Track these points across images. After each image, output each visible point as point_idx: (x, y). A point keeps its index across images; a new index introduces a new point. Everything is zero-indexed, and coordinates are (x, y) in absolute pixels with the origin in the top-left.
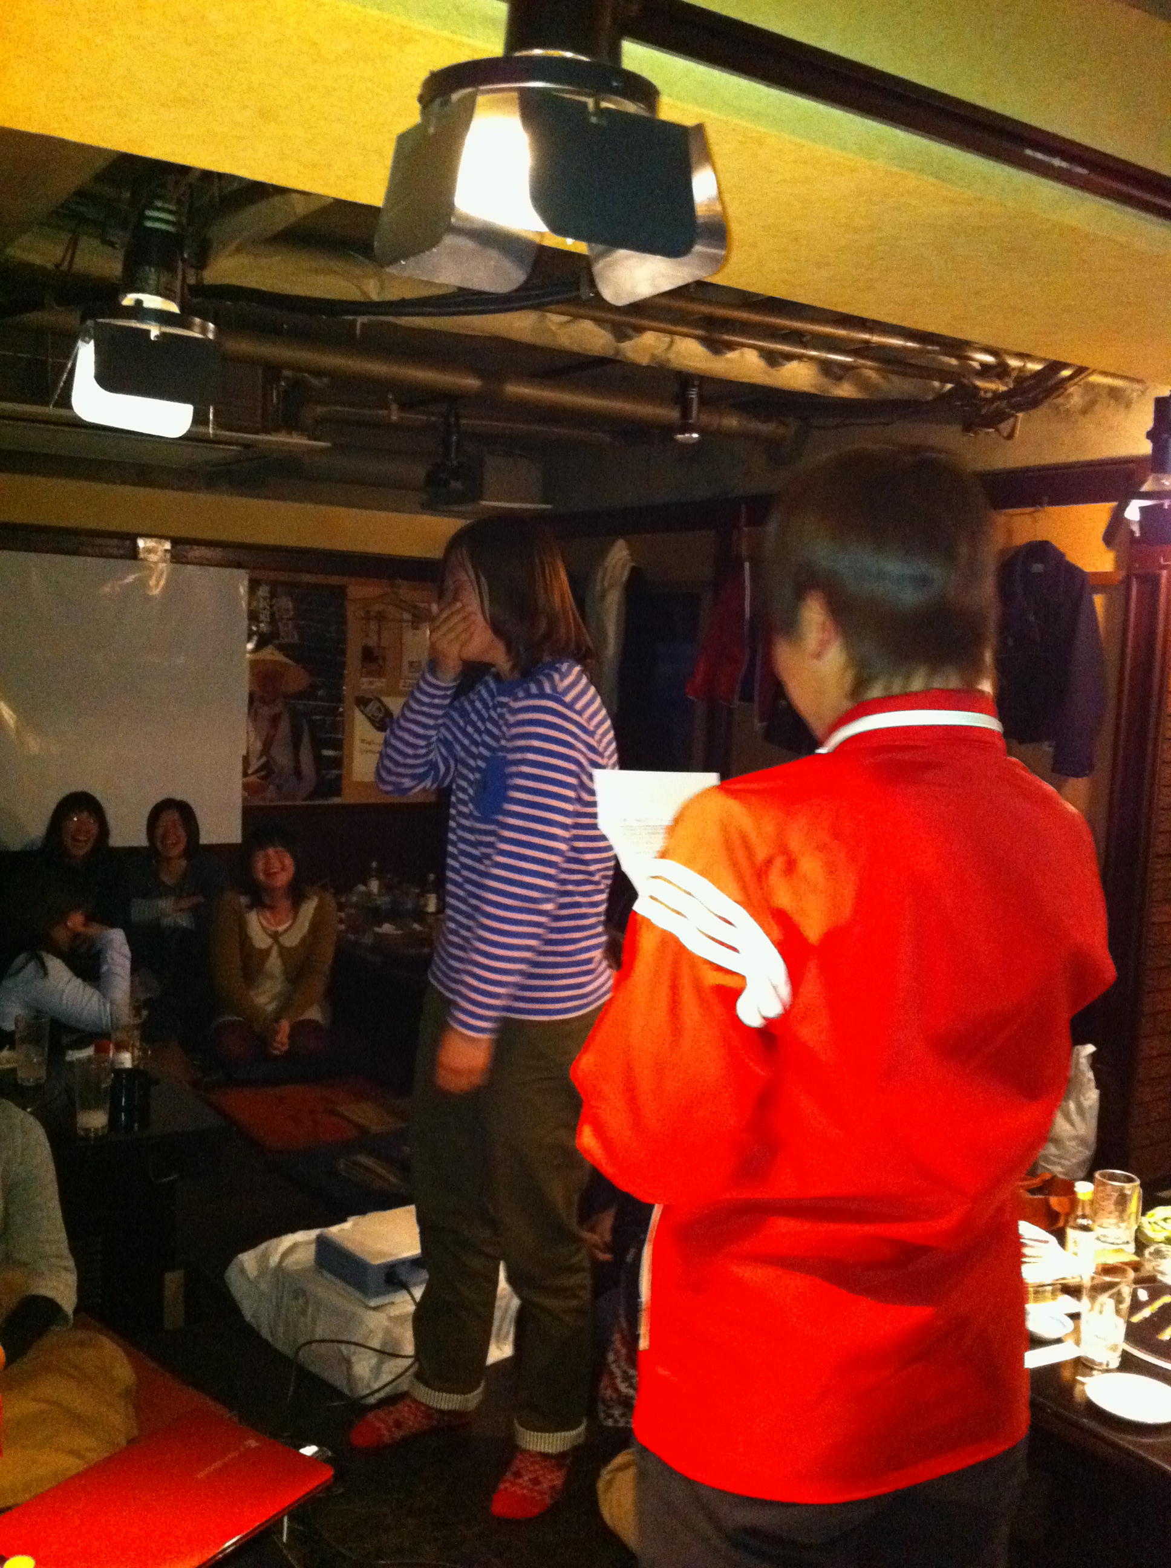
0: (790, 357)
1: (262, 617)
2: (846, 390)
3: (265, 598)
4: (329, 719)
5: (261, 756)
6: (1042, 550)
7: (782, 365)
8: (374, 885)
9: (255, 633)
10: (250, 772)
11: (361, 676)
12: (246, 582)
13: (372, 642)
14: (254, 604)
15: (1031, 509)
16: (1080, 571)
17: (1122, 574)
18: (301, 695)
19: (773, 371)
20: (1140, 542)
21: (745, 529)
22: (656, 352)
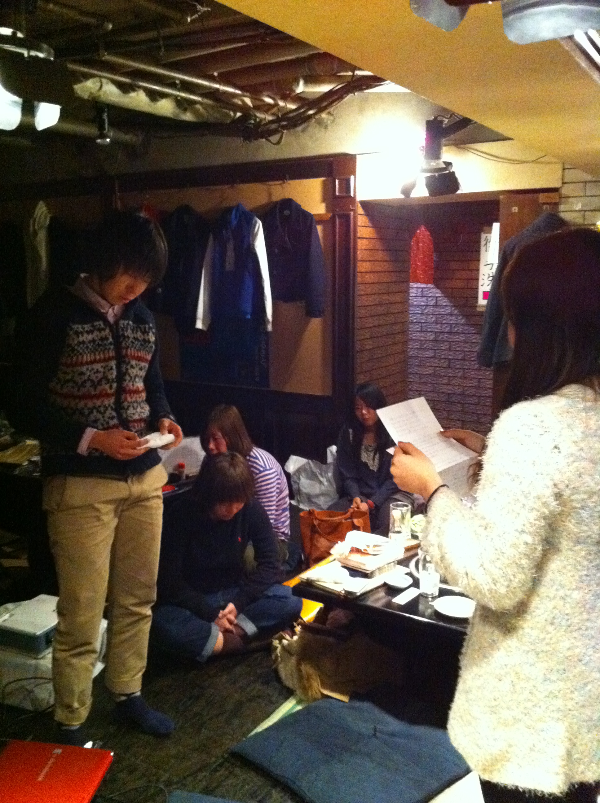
0: (164, 96)
2: (188, 117)
6: (288, 203)
7: (157, 100)
15: (280, 182)
16: (310, 214)
17: (330, 215)
19: (152, 104)
20: (339, 197)
21: (119, 194)
22: (93, 91)
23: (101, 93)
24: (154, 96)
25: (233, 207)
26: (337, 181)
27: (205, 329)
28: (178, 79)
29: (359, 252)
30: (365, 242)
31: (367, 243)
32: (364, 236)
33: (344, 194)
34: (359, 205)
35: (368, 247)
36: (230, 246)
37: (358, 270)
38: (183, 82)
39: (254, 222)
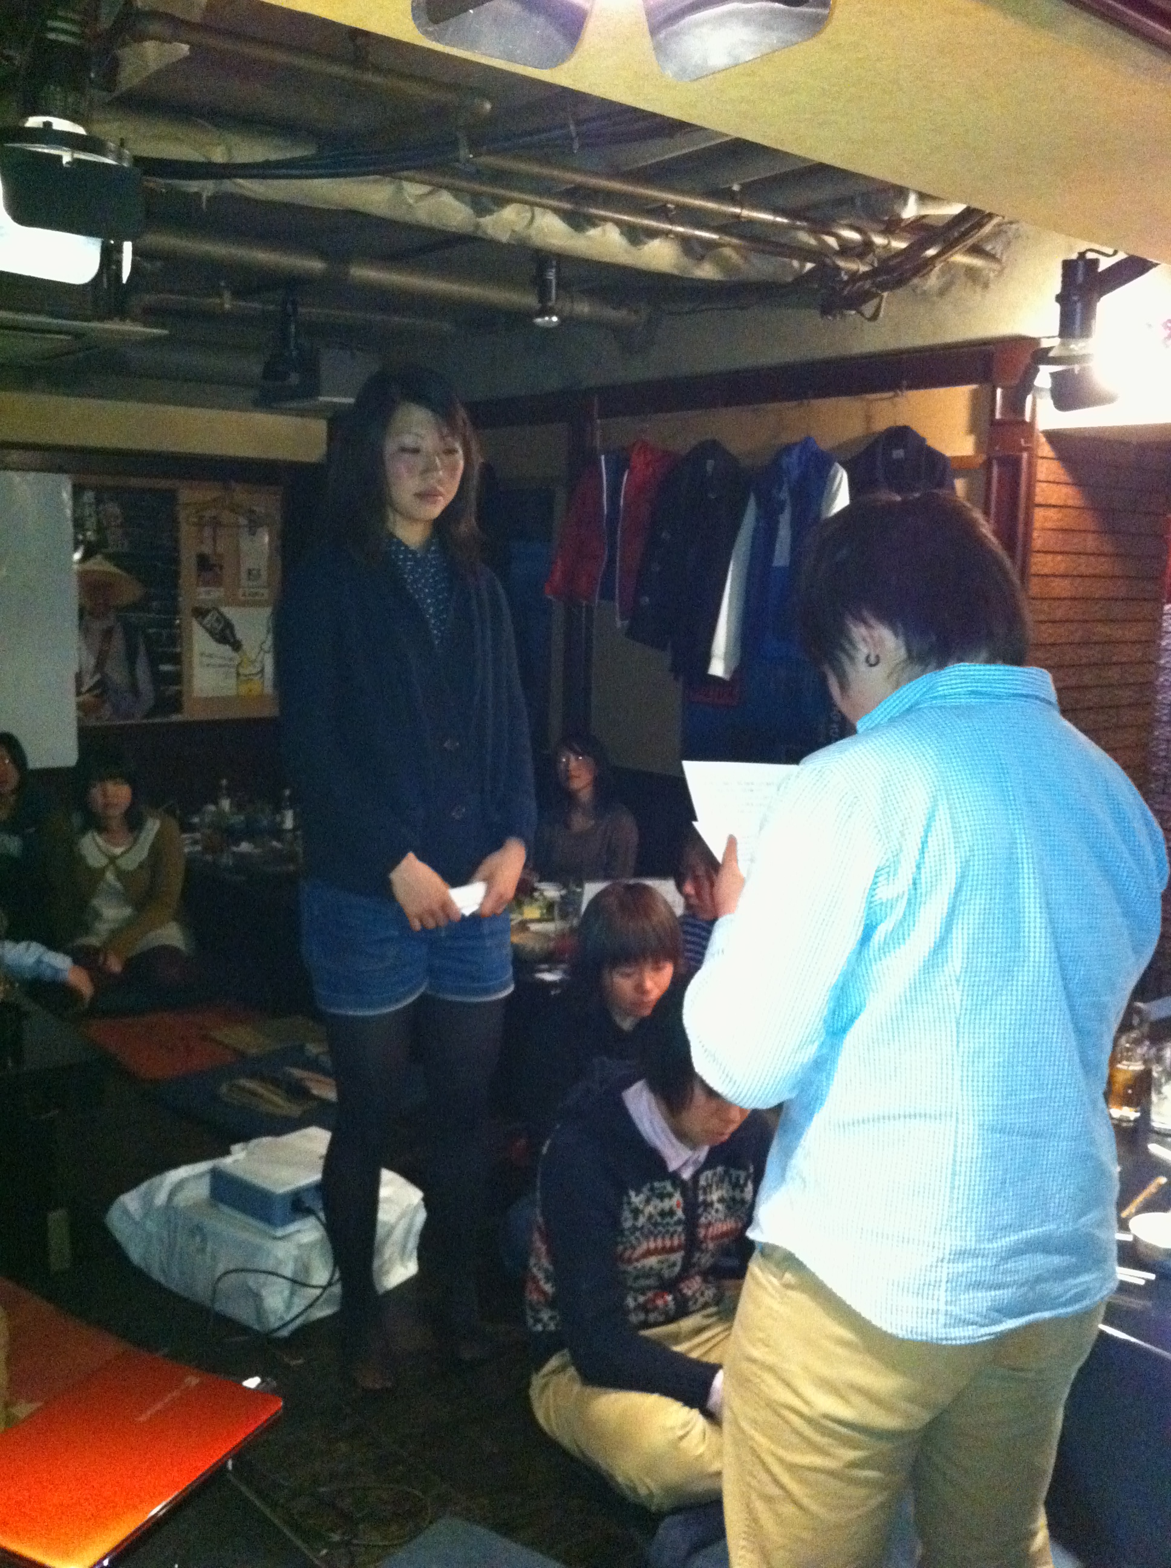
0: (653, 234)
1: (88, 524)
2: (707, 271)
3: (90, 505)
4: (165, 632)
5: (95, 673)
6: (901, 435)
7: (644, 242)
8: (226, 804)
9: (82, 542)
10: (84, 689)
11: (198, 585)
12: (69, 488)
13: (206, 549)
14: (79, 511)
15: (891, 394)
16: (941, 456)
17: (982, 458)
18: (134, 607)
19: (633, 249)
20: (1001, 423)
21: (599, 421)
22: (517, 229)
23: (532, 232)
24: (635, 235)
25: (795, 444)
26: (999, 391)
27: (727, 677)
28: (672, 202)
29: (1035, 534)
30: (1051, 513)
31: (1060, 515)
32: (1053, 502)
33: (1011, 417)
34: (1043, 440)
35: (1060, 524)
36: (785, 520)
37: (1034, 569)
38: (681, 207)
39: (832, 472)
